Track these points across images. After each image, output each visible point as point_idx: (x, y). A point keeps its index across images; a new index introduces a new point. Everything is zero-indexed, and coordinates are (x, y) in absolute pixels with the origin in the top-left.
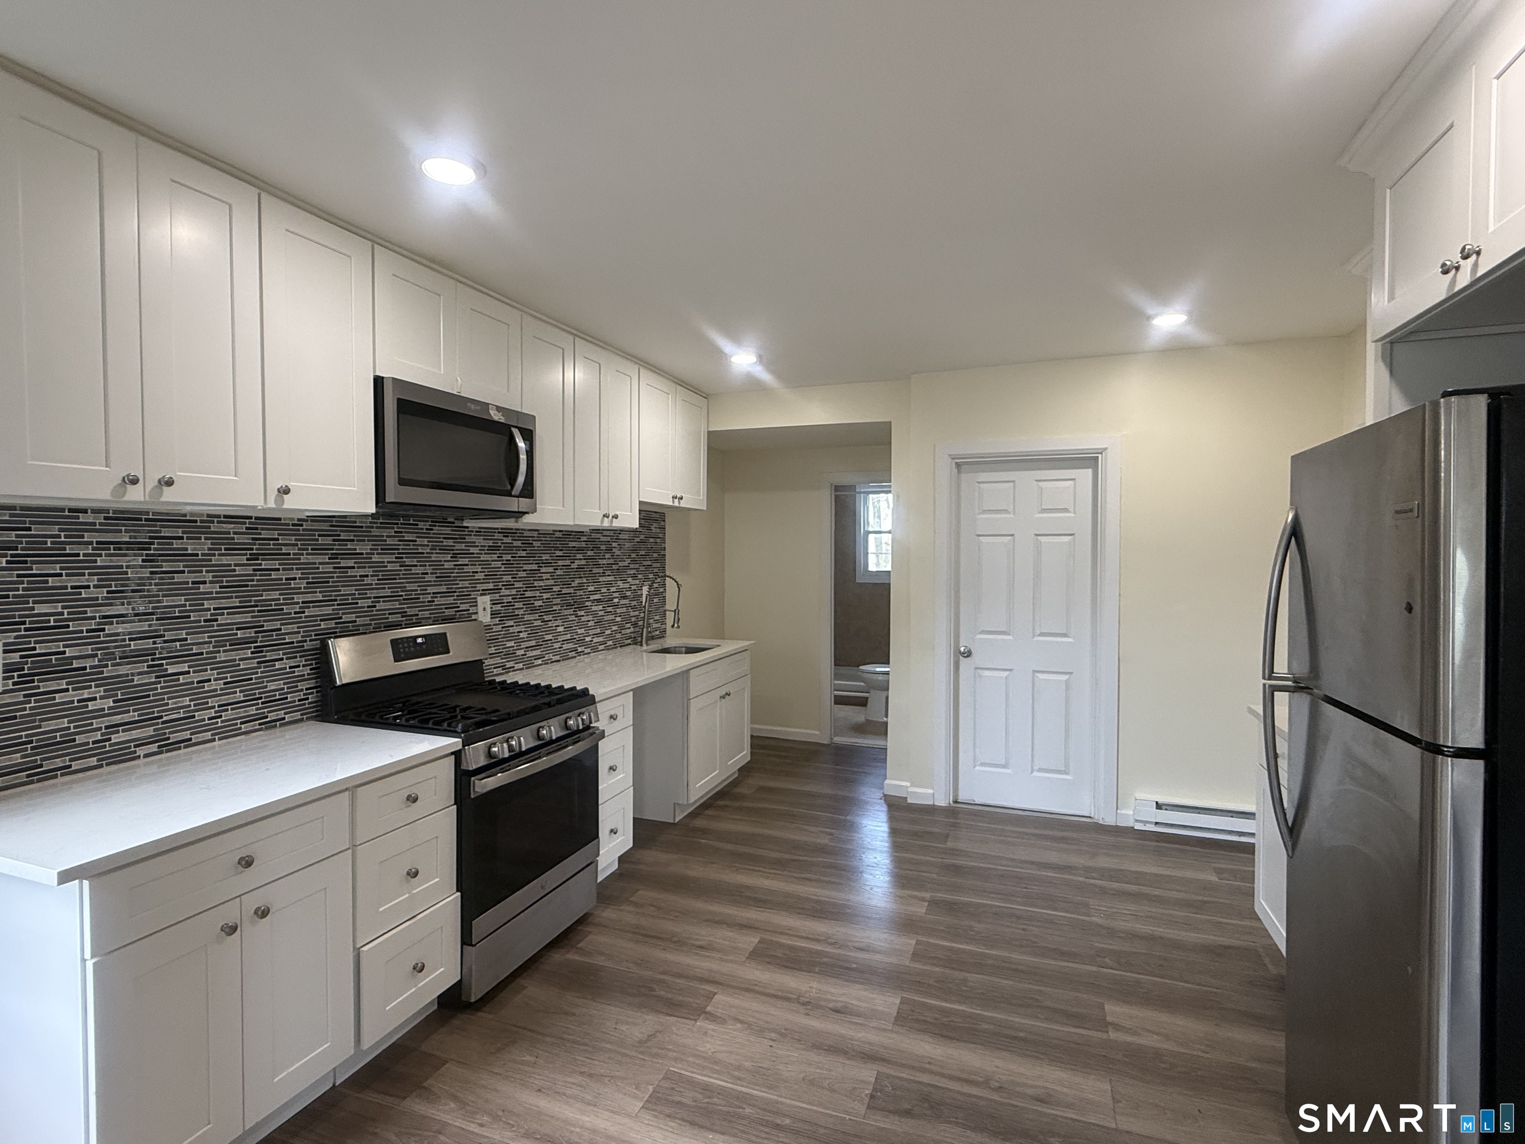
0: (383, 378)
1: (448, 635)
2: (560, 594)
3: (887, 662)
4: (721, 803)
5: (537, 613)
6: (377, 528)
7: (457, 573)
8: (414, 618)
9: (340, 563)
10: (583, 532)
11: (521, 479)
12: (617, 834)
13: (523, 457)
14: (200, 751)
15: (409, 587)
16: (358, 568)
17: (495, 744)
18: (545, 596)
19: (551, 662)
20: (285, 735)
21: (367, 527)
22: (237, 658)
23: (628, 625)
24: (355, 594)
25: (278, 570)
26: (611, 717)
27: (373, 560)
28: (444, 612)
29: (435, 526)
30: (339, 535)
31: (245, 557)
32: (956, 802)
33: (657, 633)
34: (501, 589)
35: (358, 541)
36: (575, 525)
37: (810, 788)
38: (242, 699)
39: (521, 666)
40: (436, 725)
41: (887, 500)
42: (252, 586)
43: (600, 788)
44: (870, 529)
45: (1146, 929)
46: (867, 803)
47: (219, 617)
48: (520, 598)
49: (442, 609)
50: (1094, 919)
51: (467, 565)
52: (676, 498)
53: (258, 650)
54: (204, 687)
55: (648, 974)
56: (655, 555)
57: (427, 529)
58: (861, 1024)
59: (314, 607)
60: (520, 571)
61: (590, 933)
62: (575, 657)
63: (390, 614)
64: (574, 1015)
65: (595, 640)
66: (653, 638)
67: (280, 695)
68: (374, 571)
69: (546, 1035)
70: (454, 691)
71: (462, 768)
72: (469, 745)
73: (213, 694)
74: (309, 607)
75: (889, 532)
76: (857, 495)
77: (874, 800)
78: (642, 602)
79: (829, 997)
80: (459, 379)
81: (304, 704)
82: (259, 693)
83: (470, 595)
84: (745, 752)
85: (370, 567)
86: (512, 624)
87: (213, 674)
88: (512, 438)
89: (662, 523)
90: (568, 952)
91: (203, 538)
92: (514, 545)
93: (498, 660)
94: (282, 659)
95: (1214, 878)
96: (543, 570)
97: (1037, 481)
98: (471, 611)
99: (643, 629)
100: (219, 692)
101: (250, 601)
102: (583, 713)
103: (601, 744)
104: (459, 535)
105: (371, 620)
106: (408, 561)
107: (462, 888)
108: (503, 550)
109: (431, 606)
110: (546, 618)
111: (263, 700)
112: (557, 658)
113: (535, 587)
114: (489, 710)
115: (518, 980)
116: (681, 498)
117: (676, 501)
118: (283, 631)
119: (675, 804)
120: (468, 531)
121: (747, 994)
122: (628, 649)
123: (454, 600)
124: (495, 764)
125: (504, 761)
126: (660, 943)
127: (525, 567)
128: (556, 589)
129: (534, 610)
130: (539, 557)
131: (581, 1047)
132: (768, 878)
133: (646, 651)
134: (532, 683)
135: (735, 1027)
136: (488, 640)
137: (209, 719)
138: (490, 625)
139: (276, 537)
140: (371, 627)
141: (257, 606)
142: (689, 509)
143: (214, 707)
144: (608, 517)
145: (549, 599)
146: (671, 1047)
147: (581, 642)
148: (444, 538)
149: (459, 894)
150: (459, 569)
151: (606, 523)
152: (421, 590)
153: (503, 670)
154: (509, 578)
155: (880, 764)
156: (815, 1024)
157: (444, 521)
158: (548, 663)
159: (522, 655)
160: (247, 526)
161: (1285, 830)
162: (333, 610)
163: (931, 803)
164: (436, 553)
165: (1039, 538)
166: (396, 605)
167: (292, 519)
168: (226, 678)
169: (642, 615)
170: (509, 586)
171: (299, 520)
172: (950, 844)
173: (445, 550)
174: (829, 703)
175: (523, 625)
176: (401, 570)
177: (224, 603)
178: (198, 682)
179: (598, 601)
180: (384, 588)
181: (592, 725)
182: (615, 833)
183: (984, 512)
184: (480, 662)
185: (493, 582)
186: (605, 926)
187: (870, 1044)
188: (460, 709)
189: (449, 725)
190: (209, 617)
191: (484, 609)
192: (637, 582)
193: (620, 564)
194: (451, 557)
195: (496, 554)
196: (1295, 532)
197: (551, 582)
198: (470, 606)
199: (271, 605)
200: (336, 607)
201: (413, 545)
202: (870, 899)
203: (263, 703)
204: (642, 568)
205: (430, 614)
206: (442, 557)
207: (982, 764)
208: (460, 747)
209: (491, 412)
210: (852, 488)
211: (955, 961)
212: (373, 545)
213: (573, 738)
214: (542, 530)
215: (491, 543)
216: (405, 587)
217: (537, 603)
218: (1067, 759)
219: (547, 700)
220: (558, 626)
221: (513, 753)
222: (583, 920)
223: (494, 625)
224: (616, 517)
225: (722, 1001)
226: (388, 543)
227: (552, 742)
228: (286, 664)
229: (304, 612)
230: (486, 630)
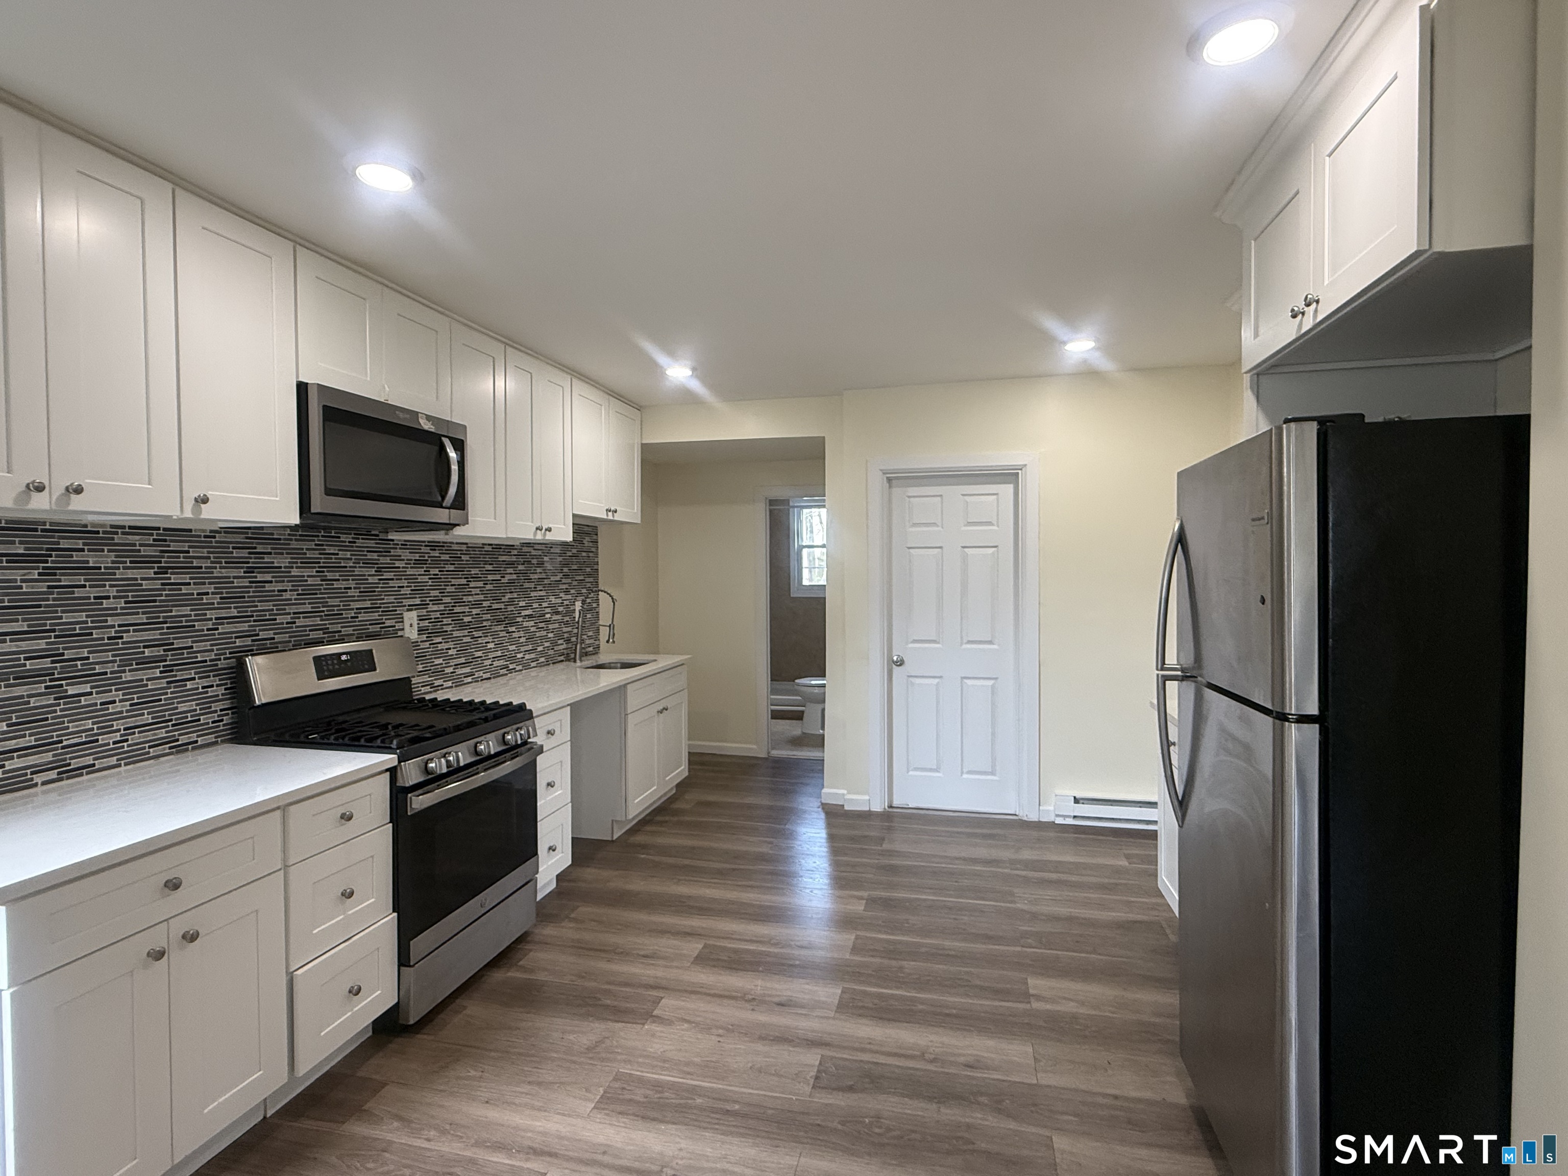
0: (307, 384)
1: (374, 651)
2: (490, 609)
3: (823, 675)
4: (659, 818)
5: (466, 629)
6: (296, 540)
7: (382, 588)
8: (337, 635)
9: (256, 577)
10: (513, 546)
11: (452, 490)
12: (556, 851)
13: (455, 467)
14: (105, 777)
15: (331, 602)
16: (276, 582)
17: (432, 759)
18: (475, 611)
19: (482, 680)
20: (197, 760)
21: (285, 539)
22: (145, 677)
23: (560, 642)
24: (273, 610)
25: (189, 584)
26: (549, 732)
27: (293, 574)
28: (368, 629)
29: (358, 539)
30: (255, 548)
31: (152, 571)
32: (891, 807)
33: (591, 649)
34: (428, 604)
35: (275, 553)
36: (508, 538)
37: (750, 800)
38: (151, 721)
39: (450, 684)
40: (368, 742)
41: (819, 515)
42: (161, 601)
43: (538, 804)
44: (804, 544)
45: (1063, 911)
46: (805, 812)
47: (124, 635)
48: (448, 614)
49: (366, 625)
50: (1018, 905)
51: (392, 579)
52: (610, 511)
53: (168, 670)
54: (108, 709)
55: (593, 984)
56: (588, 570)
57: (350, 542)
58: (805, 1015)
59: (228, 623)
60: (448, 585)
61: (531, 950)
62: (506, 674)
63: (310, 631)
64: (519, 1029)
65: (527, 657)
66: (586, 654)
67: (192, 716)
68: (293, 586)
69: (491, 1050)
70: (382, 710)
71: (398, 785)
72: (405, 761)
73: (119, 716)
74: (223, 624)
75: (823, 546)
76: (791, 510)
77: (812, 809)
78: (575, 618)
79: (774, 993)
80: (386, 386)
81: (219, 726)
82: (170, 715)
83: (396, 611)
84: (682, 768)
85: (288, 581)
86: (441, 641)
87: (118, 696)
88: (442, 448)
89: (595, 537)
90: (508, 971)
91: (106, 550)
92: (442, 558)
93: (426, 678)
94: (194, 679)
95: (1124, 863)
96: (472, 585)
97: (963, 495)
98: (397, 628)
99: (576, 645)
100: (125, 714)
101: (159, 617)
102: (521, 728)
103: (539, 759)
104: (383, 548)
105: (290, 637)
106: (330, 576)
107: (398, 908)
108: (430, 564)
109: (355, 622)
110: (476, 634)
111: (174, 722)
112: (488, 675)
113: (464, 602)
114: (425, 725)
115: (458, 1001)
116: (616, 511)
117: (610, 514)
118: (195, 649)
119: (613, 821)
120: (394, 544)
121: (693, 996)
122: (560, 666)
123: (379, 616)
124: (433, 780)
125: (443, 776)
126: (603, 955)
127: (454, 582)
128: (485, 604)
129: (462, 626)
130: (468, 571)
131: (528, 1059)
132: (709, 887)
133: (580, 667)
134: (465, 700)
135: (683, 1027)
136: (416, 657)
137: (114, 743)
138: (417, 642)
139: (187, 549)
140: (291, 644)
141: (165, 622)
142: (622, 523)
143: (119, 730)
144: (541, 530)
145: (479, 614)
146: (619, 1051)
147: (512, 659)
148: (368, 551)
149: (395, 914)
150: (383, 584)
151: (539, 536)
152: (344, 605)
153: (431, 688)
154: (436, 593)
155: (816, 775)
156: (762, 1018)
157: (368, 534)
158: (478, 681)
159: (452, 673)
160: (155, 537)
161: (1176, 803)
162: (249, 626)
163: (867, 809)
164: (360, 567)
165: (966, 550)
166: (316, 621)
167: (204, 531)
168: (133, 699)
169: (575, 631)
170: (437, 601)
171: (211, 531)
172: (886, 846)
173: (368, 563)
174: (766, 718)
175: (452, 641)
176: (322, 585)
177: (131, 619)
178: (102, 704)
179: (530, 616)
180: (305, 604)
181: (529, 740)
182: (554, 850)
183: (915, 525)
184: (407, 680)
185: (420, 597)
186: (546, 944)
187: (813, 1031)
188: (392, 727)
189: (383, 742)
190: (113, 635)
191: (411, 625)
192: (569, 597)
193: (553, 578)
194: (376, 571)
195: (423, 568)
196: (1181, 540)
197: (482, 597)
198: (396, 622)
199: (181, 622)
200: (252, 623)
201: (336, 559)
202: (811, 900)
203: (173, 725)
204: (575, 583)
205: (354, 630)
206: (365, 571)
207: (916, 769)
208: (396, 763)
209: (420, 420)
210: (786, 502)
211: (893, 952)
212: (292, 558)
213: (512, 753)
214: (471, 543)
215: (417, 557)
216: (327, 602)
217: (466, 619)
218: (994, 760)
219: (483, 715)
220: (489, 642)
221: (451, 769)
222: (522, 939)
223: (421, 642)
224: (549, 530)
225: (669, 1004)
226: (308, 556)
227: (490, 757)
228: (198, 683)
229: (217, 629)
230: (414, 646)
